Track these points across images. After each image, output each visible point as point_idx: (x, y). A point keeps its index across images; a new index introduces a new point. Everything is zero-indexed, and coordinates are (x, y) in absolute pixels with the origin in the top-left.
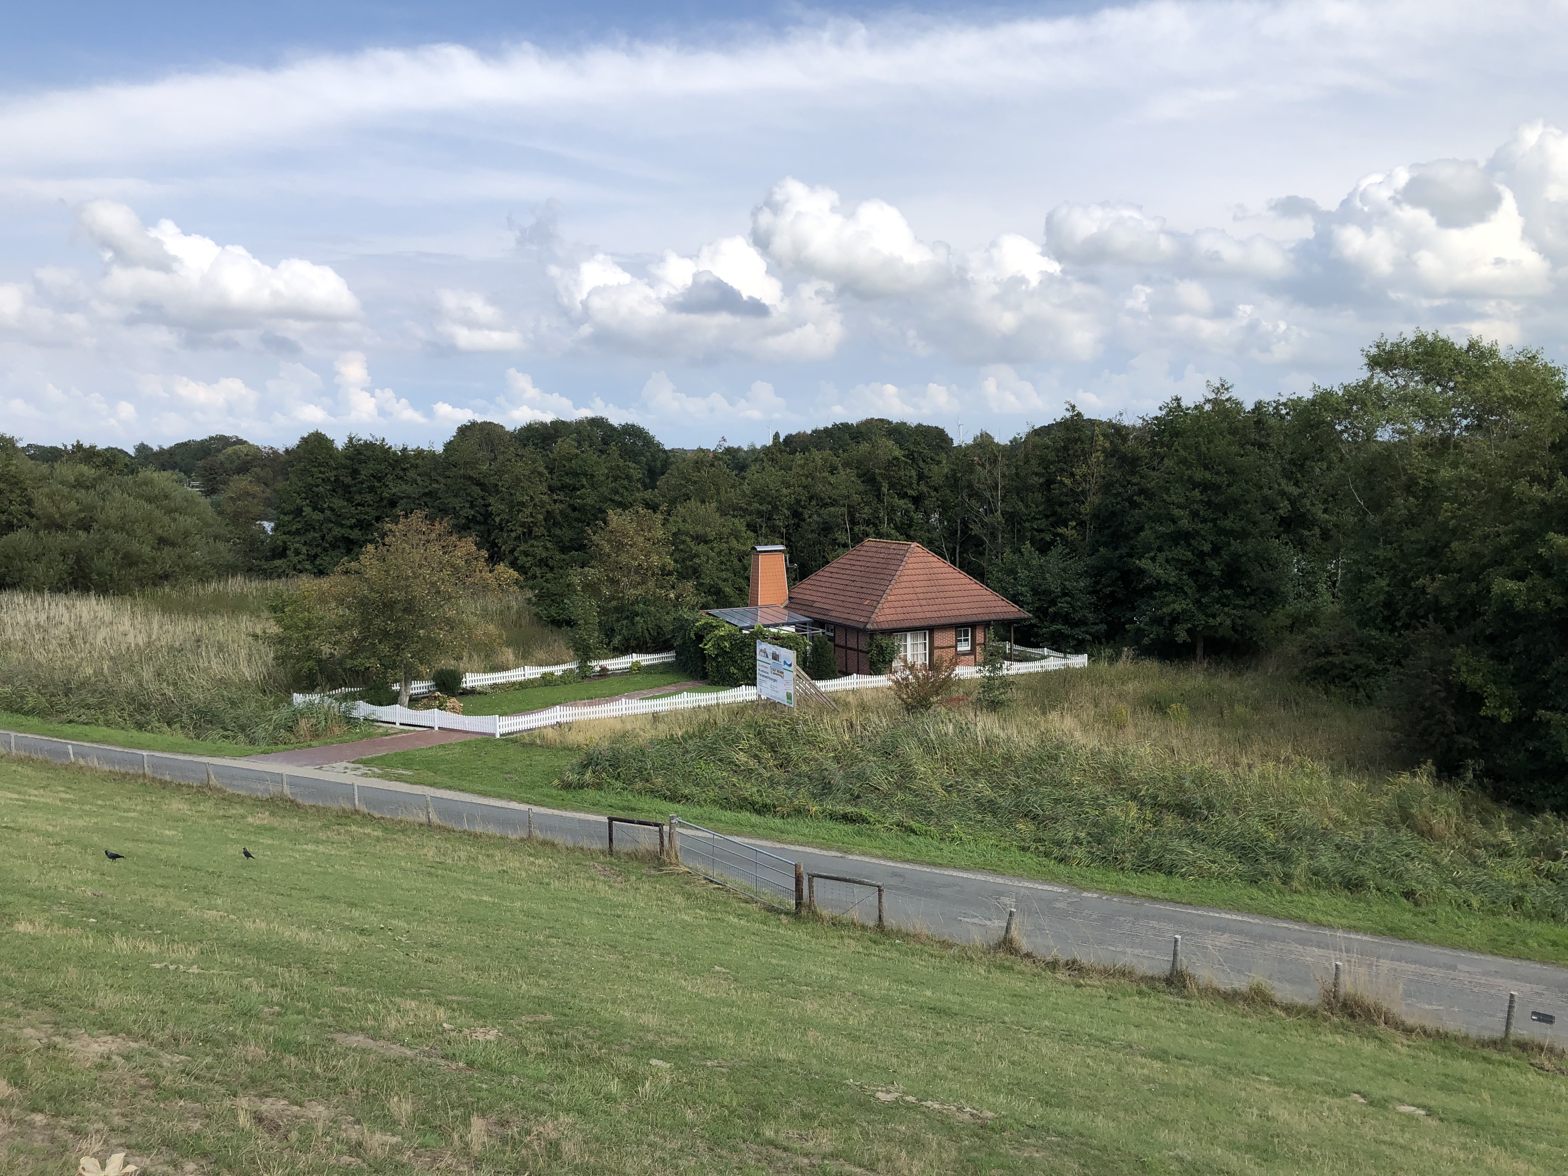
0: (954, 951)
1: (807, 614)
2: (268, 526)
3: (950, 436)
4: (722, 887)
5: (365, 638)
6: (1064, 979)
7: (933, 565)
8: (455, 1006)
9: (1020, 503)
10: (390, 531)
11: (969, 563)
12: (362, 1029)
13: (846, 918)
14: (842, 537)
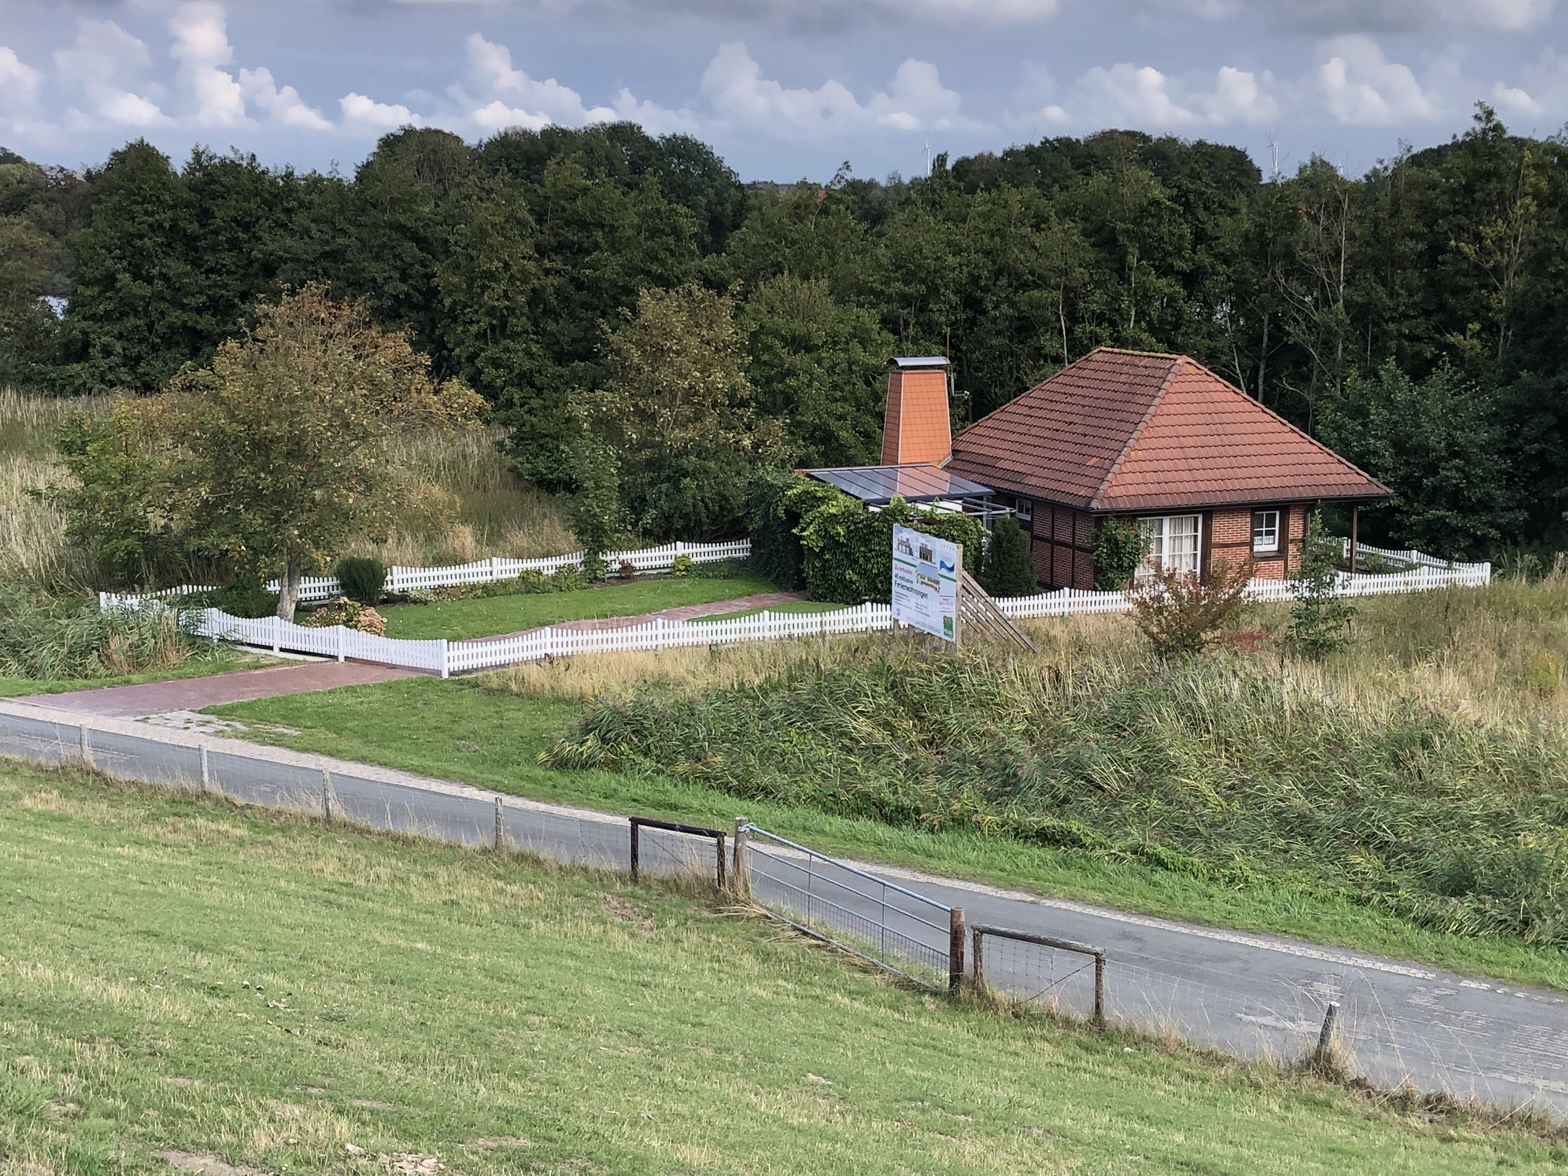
0: (1229, 1070)
1: (986, 480)
2: (58, 305)
3: (1257, 164)
4: (824, 944)
5: (220, 502)
6: (1420, 1126)
7: (1216, 397)
8: (366, 1116)
9: (1379, 288)
10: (266, 316)
11: (1282, 395)
12: (211, 1147)
13: (1037, 1005)
14: (1051, 344)
